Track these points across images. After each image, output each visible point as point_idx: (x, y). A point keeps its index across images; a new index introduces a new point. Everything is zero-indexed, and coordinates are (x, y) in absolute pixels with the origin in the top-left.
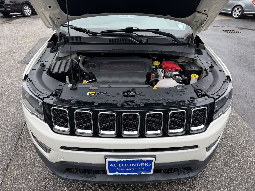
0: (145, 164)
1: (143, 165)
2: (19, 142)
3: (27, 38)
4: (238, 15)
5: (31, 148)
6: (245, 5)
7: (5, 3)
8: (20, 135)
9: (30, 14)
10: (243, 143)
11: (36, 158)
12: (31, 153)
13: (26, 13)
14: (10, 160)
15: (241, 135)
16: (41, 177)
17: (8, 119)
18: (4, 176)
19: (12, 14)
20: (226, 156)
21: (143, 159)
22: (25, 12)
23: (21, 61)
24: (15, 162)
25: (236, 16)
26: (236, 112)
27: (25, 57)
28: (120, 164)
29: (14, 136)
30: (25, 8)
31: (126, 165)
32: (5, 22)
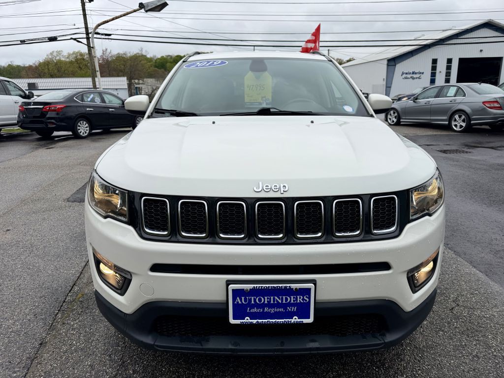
0: (298, 297)
1: (294, 301)
2: (59, 315)
3: (81, 166)
4: (461, 127)
5: (80, 325)
6: (471, 109)
7: (48, 116)
8: (62, 306)
9: (86, 134)
10: (494, 316)
11: (90, 341)
12: (81, 334)
13: (81, 132)
14: (41, 344)
15: (489, 303)
16: (99, 371)
17: (40, 282)
18: (28, 370)
19: (56, 133)
20: (462, 337)
21: (294, 286)
22: (79, 129)
23: (68, 199)
24: (49, 347)
25: (458, 129)
26: (475, 267)
27: (75, 193)
28: (253, 298)
29: (50, 306)
30: (79, 124)
31: (264, 299)
32: (42, 146)
